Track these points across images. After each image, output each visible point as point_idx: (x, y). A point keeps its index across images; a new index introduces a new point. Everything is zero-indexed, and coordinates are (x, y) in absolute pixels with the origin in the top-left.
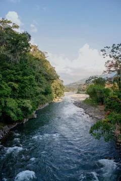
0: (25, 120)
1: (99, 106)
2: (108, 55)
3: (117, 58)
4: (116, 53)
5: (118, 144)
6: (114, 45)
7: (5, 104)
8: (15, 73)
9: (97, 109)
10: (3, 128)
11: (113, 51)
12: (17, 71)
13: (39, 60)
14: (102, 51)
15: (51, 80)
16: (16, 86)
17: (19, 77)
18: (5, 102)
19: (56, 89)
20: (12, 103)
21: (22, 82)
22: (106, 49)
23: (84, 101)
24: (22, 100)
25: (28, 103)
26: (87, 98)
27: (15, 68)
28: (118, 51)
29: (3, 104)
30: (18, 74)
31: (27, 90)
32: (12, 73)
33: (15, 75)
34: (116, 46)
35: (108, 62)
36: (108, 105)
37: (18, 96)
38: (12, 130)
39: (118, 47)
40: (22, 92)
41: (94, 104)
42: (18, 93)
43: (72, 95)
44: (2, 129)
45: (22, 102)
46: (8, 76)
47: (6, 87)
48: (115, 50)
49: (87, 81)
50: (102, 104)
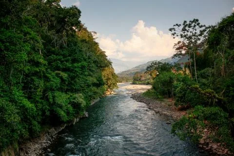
0: (75, 120)
1: (164, 100)
2: (179, 34)
3: (190, 38)
4: (188, 31)
5: (201, 146)
6: (185, 22)
7: (54, 100)
8: (63, 59)
9: (163, 104)
10: (50, 131)
11: (184, 30)
12: (64, 56)
13: (86, 43)
14: (171, 30)
15: (101, 67)
16: (65, 75)
17: (69, 65)
18: (54, 97)
19: (108, 79)
20: (62, 98)
21: (72, 71)
22: (176, 27)
23: (145, 94)
24: (72, 94)
25: (80, 98)
26: (149, 90)
27: (63, 53)
28: (191, 29)
29: (51, 100)
30: (67, 61)
31: (78, 81)
32: (59, 60)
33: (62, 62)
34: (188, 23)
35: (178, 43)
36: (179, 97)
37: (67, 89)
38: (59, 133)
39: (190, 24)
40: (71, 83)
41: (160, 97)
42: (67, 85)
43: (126, 87)
44: (49, 133)
45: (71, 96)
46: (53, 63)
47: (53, 78)
48: (187, 28)
49: (148, 67)
50: (170, 97)
